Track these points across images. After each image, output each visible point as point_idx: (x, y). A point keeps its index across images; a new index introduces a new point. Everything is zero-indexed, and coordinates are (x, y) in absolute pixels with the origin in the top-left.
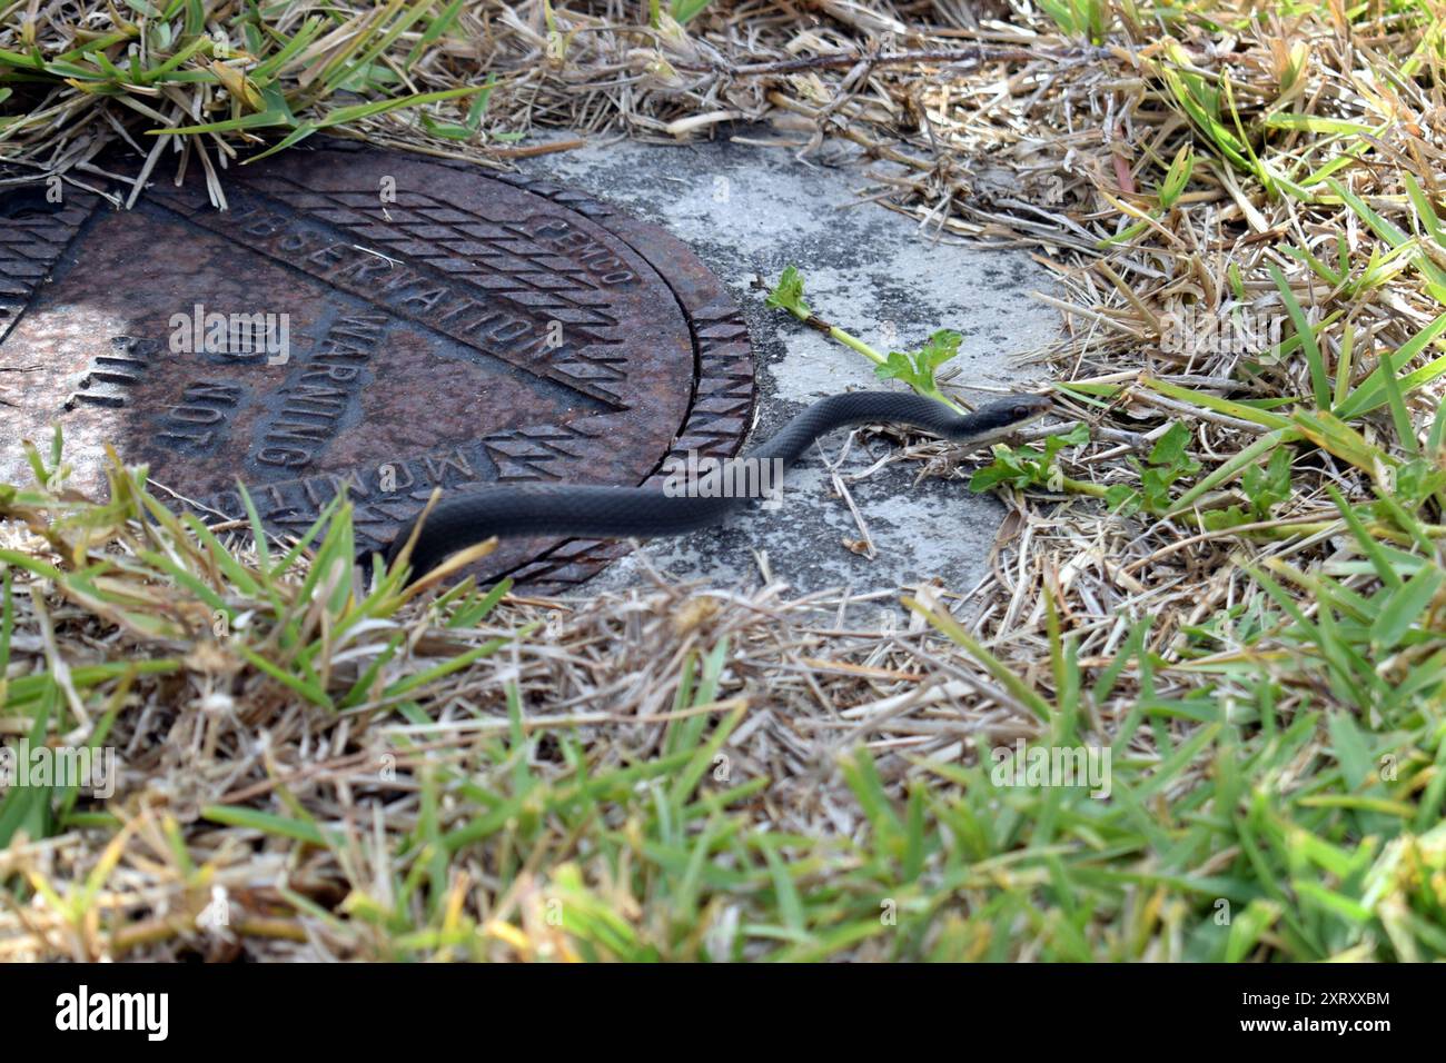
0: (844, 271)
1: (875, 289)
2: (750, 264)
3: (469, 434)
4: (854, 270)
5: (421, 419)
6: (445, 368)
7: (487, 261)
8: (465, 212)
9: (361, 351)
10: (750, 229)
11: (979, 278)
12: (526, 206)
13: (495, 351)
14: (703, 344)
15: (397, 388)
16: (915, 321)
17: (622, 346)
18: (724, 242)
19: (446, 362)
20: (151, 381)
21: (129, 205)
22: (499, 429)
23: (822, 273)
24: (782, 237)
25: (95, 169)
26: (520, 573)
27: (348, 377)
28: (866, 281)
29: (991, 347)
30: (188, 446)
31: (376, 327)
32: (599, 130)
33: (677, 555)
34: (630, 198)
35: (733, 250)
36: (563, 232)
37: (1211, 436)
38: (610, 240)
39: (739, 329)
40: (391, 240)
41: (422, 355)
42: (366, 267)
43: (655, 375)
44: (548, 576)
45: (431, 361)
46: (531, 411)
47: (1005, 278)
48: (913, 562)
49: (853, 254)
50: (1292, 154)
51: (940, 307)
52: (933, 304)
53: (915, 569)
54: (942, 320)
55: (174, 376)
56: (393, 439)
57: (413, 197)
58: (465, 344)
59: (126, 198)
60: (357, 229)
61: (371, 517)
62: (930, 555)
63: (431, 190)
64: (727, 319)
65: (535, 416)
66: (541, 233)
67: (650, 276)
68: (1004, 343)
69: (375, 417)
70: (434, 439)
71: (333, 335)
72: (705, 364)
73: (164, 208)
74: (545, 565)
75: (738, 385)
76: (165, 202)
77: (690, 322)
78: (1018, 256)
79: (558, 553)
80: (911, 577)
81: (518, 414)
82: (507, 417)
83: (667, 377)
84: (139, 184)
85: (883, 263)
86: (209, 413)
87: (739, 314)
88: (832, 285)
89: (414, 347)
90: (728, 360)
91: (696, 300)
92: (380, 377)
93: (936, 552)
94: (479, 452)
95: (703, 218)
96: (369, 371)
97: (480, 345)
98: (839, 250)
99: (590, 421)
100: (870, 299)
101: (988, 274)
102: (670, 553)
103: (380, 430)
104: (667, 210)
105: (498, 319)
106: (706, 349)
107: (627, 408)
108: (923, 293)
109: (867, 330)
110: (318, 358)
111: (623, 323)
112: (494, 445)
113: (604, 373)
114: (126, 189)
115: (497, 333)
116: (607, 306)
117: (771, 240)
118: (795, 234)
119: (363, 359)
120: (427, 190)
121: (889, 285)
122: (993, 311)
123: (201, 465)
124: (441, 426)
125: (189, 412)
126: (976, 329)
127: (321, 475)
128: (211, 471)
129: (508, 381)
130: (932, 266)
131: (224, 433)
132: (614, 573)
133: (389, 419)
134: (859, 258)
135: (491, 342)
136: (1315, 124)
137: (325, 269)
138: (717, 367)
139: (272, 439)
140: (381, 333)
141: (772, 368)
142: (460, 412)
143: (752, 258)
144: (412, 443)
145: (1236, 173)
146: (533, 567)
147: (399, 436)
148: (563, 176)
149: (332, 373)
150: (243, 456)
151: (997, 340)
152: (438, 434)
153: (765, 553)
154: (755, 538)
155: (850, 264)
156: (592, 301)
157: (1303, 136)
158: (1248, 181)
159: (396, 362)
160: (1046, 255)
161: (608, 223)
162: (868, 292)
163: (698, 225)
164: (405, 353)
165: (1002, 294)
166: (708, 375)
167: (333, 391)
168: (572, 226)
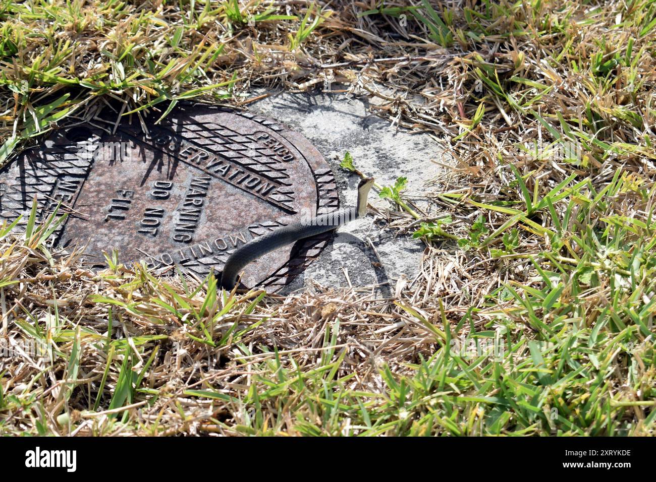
0: (365, 147)
1: (377, 154)
2: (332, 147)
3: (243, 225)
4: (369, 146)
5: (226, 219)
6: (232, 198)
7: (242, 152)
8: (232, 131)
9: (203, 192)
10: (331, 130)
11: (412, 146)
12: (253, 127)
13: (248, 190)
14: (319, 185)
15: (217, 207)
16: (391, 167)
17: (291, 187)
18: (323, 138)
19: (232, 195)
20: (132, 208)
21: (114, 133)
22: (253, 222)
23: (358, 148)
24: (343, 133)
25: (100, 119)
26: (266, 282)
27: (200, 203)
28: (373, 151)
29: (417, 177)
30: (149, 235)
31: (206, 182)
32: (275, 87)
33: (317, 272)
34: (288, 120)
35: (326, 141)
36: (267, 138)
37: (492, 217)
38: (284, 141)
39: (332, 178)
40: (208, 145)
41: (223, 192)
42: (200, 157)
43: (304, 198)
44: (276, 283)
45: (227, 195)
46: (264, 214)
47: (421, 146)
48: (395, 268)
49: (368, 139)
50: (519, 93)
51: (399, 161)
52: (397, 160)
53: (396, 271)
54: (400, 166)
55: (140, 205)
56: (218, 228)
57: (213, 125)
58: (238, 188)
59: (112, 130)
60: (196, 140)
61: (215, 262)
62: (401, 265)
63: (219, 122)
64: (327, 173)
65: (265, 216)
66: (259, 139)
67: (298, 156)
68: (422, 175)
69: (211, 219)
70: (231, 227)
71: (192, 186)
72: (321, 193)
73: (126, 133)
74: (274, 278)
75: (332, 201)
76: (126, 131)
77: (315, 176)
78: (425, 135)
79: (278, 273)
80: (395, 274)
81: (259, 216)
82: (255, 217)
83: (308, 199)
84: (117, 124)
85: (379, 142)
86: (155, 221)
87: (330, 171)
88: (362, 154)
89: (221, 189)
90: (329, 191)
91: (316, 166)
92: (210, 203)
93: (403, 264)
94: (248, 233)
95: (314, 127)
96: (206, 199)
97: (244, 188)
98: (363, 137)
99: (284, 218)
100: (375, 159)
101: (415, 144)
102: (315, 271)
103: (213, 225)
104: (302, 124)
105: (248, 176)
106: (321, 187)
107: (296, 213)
108: (393, 155)
109: (375, 173)
110: (188, 196)
111: (291, 177)
112: (253, 230)
113: (287, 198)
114: (112, 127)
115: (249, 183)
116: (285, 170)
117: (339, 134)
118: (347, 131)
119: (204, 195)
120: (217, 122)
121: (381, 152)
122: (418, 161)
123: (155, 242)
124: (233, 222)
125: (148, 220)
126: (412, 169)
127: (195, 245)
128: (158, 245)
129: (254, 201)
130: (396, 143)
131: (161, 228)
132: (297, 280)
133: (216, 220)
134: (370, 141)
135: (247, 187)
136: (528, 83)
137: (186, 158)
138: (325, 194)
139: (177, 230)
140: (208, 184)
141: (344, 192)
142: (240, 216)
143: (333, 144)
144: (225, 230)
145: (500, 100)
146: (270, 279)
147: (220, 227)
148: (264, 111)
149: (193, 202)
150: (168, 237)
151: (420, 173)
152: (233, 225)
153: (346, 269)
154: (343, 263)
155: (368, 143)
156: (280, 168)
157: (523, 85)
158: (505, 103)
159: (215, 196)
160: (435, 135)
161: (283, 134)
162: (374, 156)
163: (313, 130)
164: (217, 191)
165: (420, 153)
166: (322, 197)
167: (196, 209)
168: (270, 135)
